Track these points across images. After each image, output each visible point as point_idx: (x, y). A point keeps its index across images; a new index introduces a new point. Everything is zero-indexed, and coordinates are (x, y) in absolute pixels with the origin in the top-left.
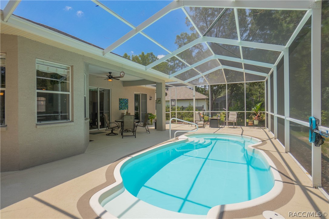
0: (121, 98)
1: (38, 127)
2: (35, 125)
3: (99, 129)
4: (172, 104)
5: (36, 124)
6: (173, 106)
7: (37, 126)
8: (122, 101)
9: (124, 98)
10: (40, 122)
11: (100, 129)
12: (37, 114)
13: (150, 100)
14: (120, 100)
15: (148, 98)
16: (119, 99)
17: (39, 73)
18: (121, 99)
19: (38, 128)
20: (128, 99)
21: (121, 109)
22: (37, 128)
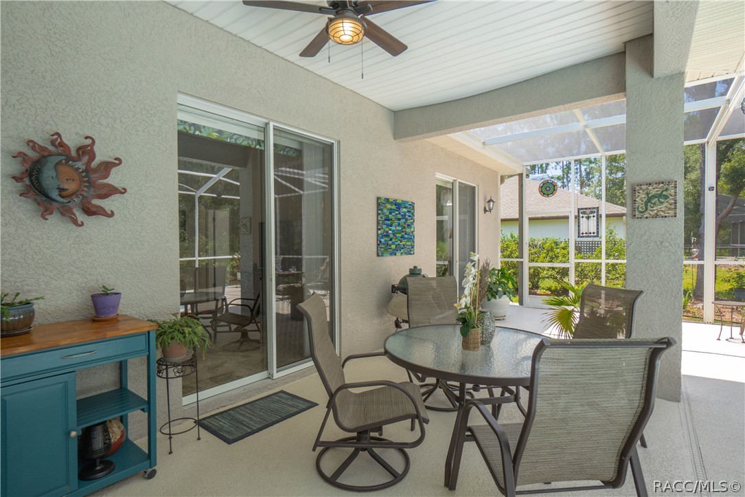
0: (384, 194)
3: (270, 377)
4: (584, 229)
6: (588, 235)
8: (391, 211)
9: (399, 197)
11: (276, 375)
13: (485, 211)
14: (380, 203)
15: (480, 204)
16: (378, 198)
18: (387, 200)
20: (412, 205)
21: (386, 250)
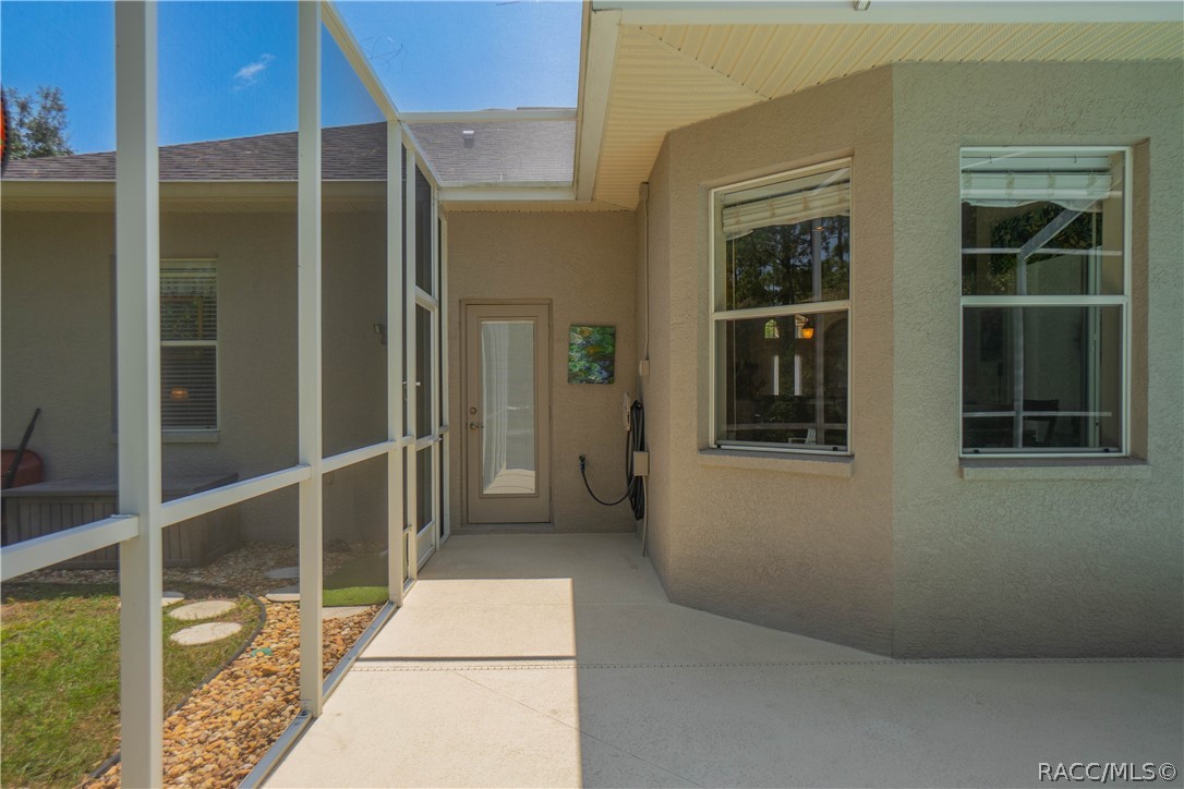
1: (969, 472)
2: (957, 461)
5: (960, 459)
7: (966, 470)
10: (977, 452)
12: (964, 411)
17: (970, 213)
19: (966, 478)
22: (962, 476)
